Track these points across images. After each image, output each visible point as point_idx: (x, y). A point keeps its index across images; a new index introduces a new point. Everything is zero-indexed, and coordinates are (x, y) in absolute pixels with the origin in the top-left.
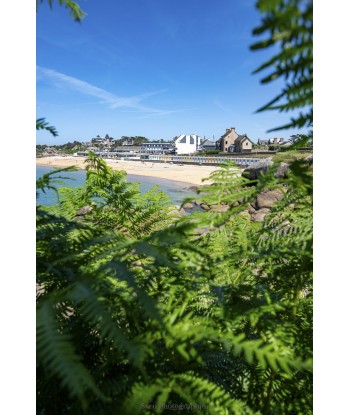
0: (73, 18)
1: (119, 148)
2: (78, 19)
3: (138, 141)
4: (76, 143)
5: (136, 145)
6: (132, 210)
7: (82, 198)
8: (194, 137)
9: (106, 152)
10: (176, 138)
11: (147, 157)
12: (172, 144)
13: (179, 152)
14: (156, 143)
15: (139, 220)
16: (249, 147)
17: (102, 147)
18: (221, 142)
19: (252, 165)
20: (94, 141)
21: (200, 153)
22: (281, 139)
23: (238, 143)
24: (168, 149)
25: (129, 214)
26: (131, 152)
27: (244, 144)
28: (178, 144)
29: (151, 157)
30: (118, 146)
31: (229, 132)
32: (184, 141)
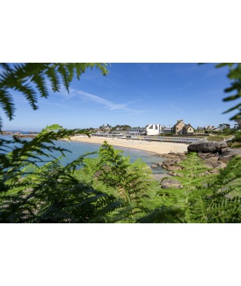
0: (102, 74)
1: (114, 132)
2: (105, 75)
3: (125, 128)
4: (91, 129)
5: (124, 130)
6: (126, 175)
7: (97, 165)
8: (158, 126)
9: (107, 133)
10: (147, 126)
11: (130, 137)
12: (144, 129)
13: (148, 134)
14: (135, 129)
15: (130, 182)
16: (192, 131)
17: (105, 131)
18: (174, 128)
19: (194, 142)
20: (101, 127)
21: (161, 135)
22: (213, 127)
23: (185, 129)
24: (142, 132)
25: (125, 178)
26: (121, 134)
27: (189, 129)
28: (148, 129)
29: (132, 137)
30: (113, 131)
31: (179, 122)
32: (151, 128)
